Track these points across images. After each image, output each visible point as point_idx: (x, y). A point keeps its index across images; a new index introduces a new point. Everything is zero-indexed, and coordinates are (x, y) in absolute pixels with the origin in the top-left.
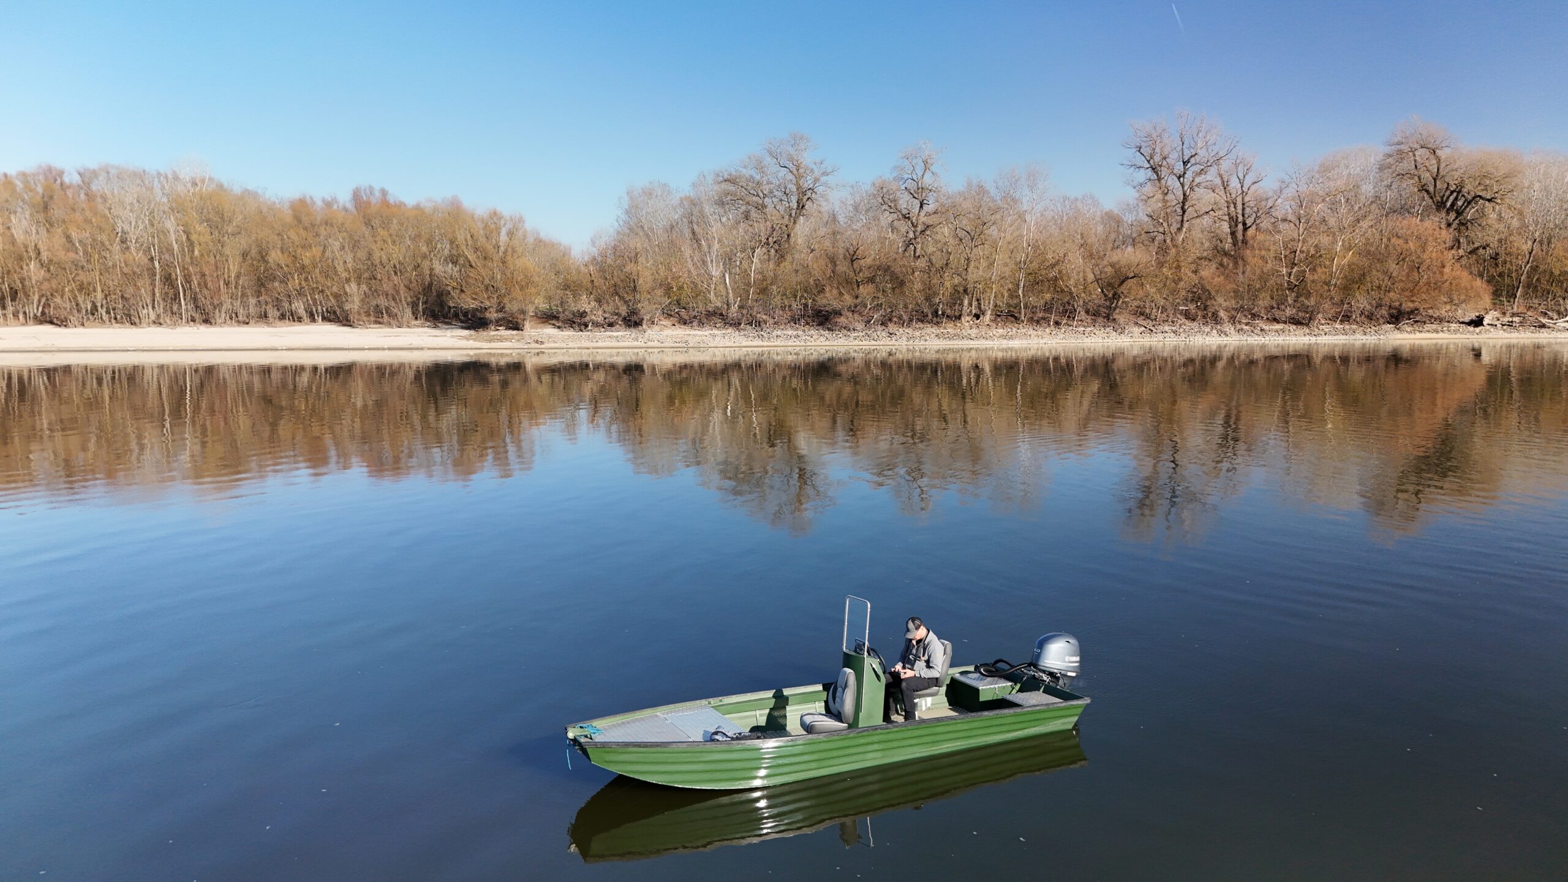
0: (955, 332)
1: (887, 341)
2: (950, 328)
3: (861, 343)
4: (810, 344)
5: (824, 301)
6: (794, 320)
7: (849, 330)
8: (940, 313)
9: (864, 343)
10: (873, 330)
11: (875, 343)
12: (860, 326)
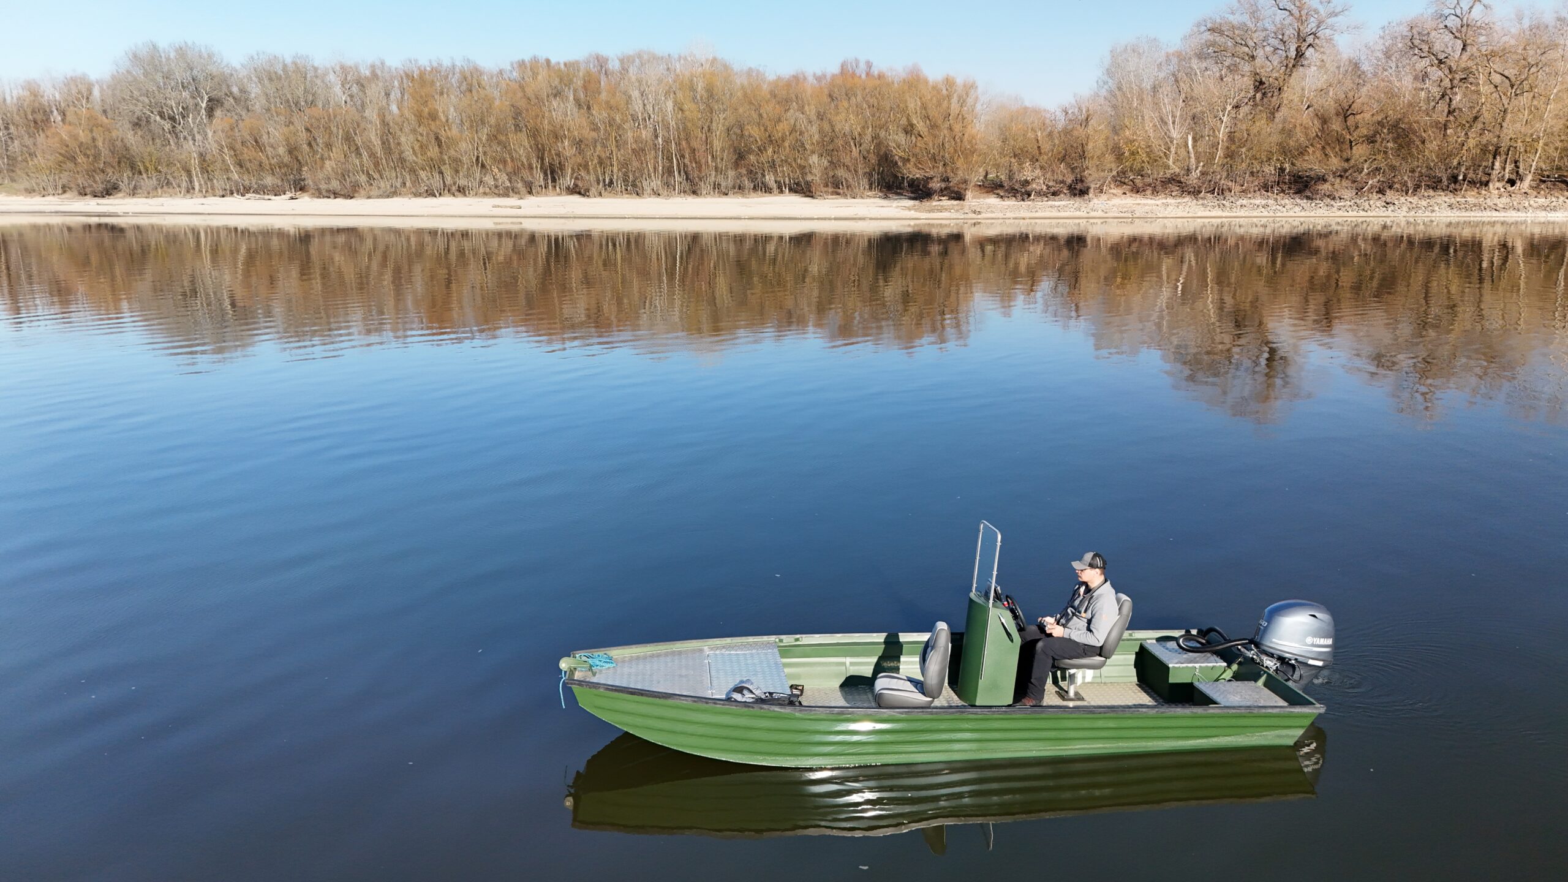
0: (1476, 201)
1: (1382, 212)
2: (1471, 196)
3: (1346, 214)
4: (1281, 214)
5: (1305, 165)
6: (1266, 187)
7: (1334, 199)
8: (1461, 178)
9: (1351, 213)
10: (1365, 198)
11: (1364, 214)
12: (1348, 194)
